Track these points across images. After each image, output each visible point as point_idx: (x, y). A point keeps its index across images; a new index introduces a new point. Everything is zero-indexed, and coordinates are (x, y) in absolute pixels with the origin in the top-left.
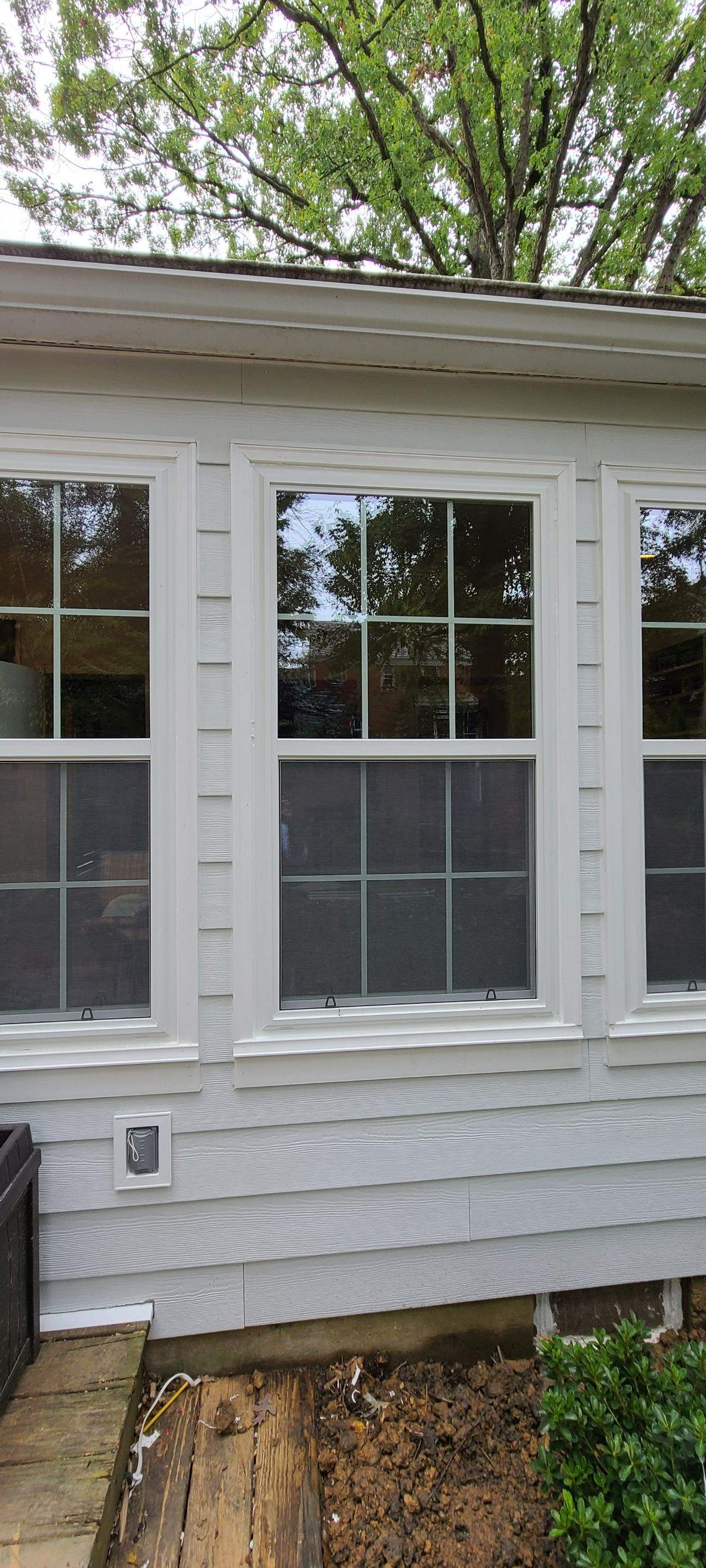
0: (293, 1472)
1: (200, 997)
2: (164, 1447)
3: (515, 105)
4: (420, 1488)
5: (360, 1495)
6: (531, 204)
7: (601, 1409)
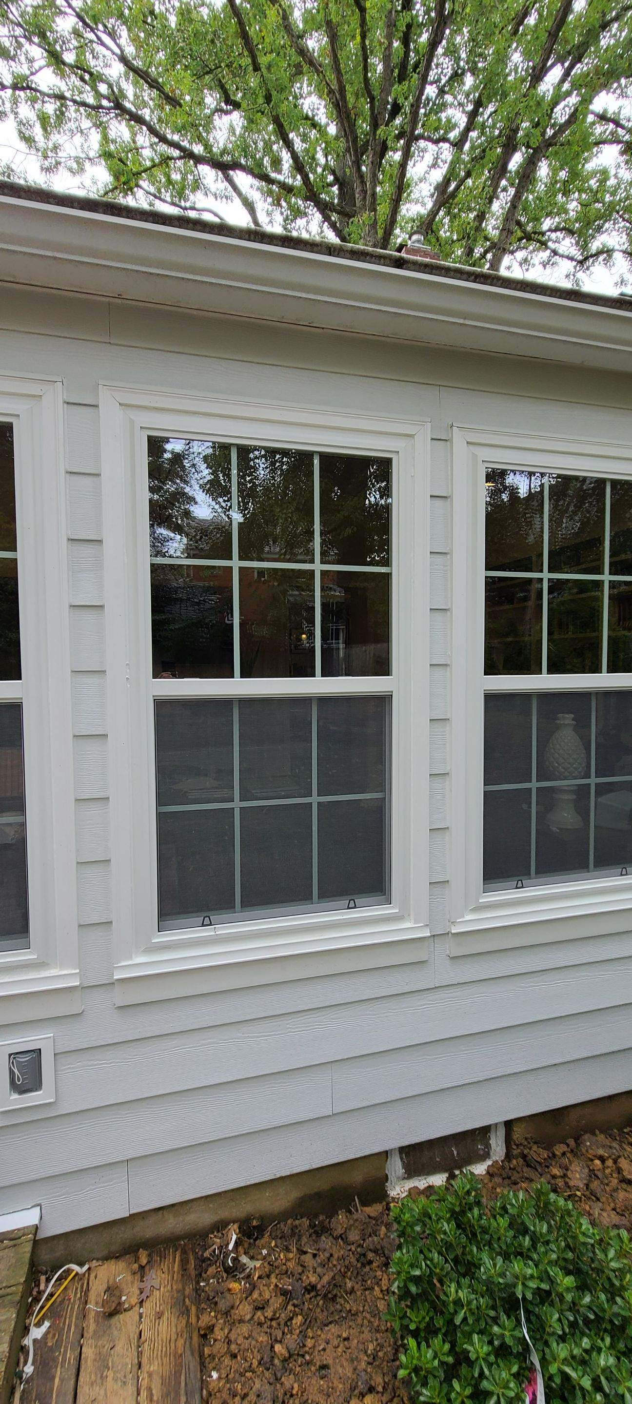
0: (176, 1340)
1: (80, 926)
2: (54, 1335)
3: (378, 34)
4: (288, 1336)
5: (236, 1351)
6: (393, 134)
7: (440, 1261)
